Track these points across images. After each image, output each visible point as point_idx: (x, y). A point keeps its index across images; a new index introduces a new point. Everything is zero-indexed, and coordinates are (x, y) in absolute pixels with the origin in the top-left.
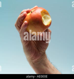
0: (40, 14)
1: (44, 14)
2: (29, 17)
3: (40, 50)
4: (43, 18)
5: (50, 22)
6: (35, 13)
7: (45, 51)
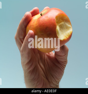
0: (54, 20)
1: (61, 20)
2: (35, 23)
3: (50, 81)
4: (58, 28)
5: (70, 34)
6: (46, 17)
7: (59, 83)
